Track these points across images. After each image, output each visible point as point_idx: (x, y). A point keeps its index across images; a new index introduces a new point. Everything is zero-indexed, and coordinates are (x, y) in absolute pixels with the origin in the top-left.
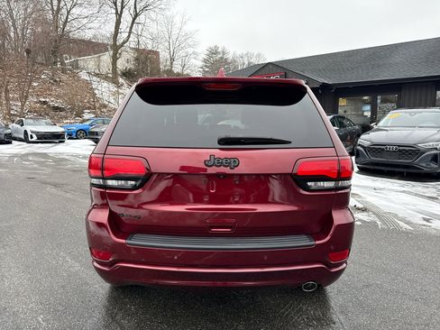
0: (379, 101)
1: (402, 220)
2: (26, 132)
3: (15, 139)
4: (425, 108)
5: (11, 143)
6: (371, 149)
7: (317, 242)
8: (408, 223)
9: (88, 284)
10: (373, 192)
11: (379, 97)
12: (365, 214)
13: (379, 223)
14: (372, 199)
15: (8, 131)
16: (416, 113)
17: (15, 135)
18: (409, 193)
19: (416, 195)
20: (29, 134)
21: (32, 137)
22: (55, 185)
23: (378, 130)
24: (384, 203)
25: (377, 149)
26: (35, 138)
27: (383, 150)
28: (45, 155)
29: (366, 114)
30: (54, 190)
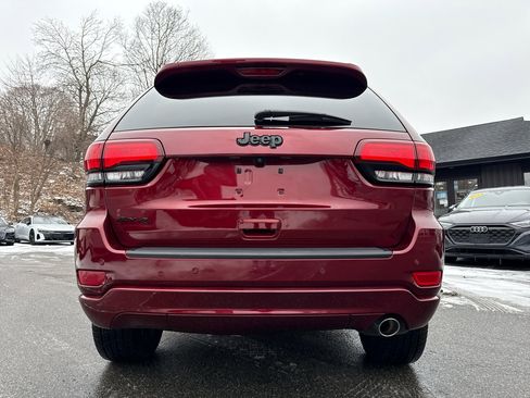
0: (456, 187)
2: (32, 232)
3: (18, 241)
4: (513, 185)
5: (12, 244)
6: (454, 232)
7: (395, 252)
8: (516, 306)
11: (456, 182)
12: (456, 298)
13: (476, 306)
14: (460, 286)
15: (11, 230)
16: (502, 191)
17: (20, 236)
18: (511, 280)
19: (523, 282)
20: (36, 233)
21: (38, 237)
23: (459, 212)
25: (461, 231)
26: (42, 238)
27: (468, 232)
28: (52, 254)
29: (441, 202)
30: (54, 280)
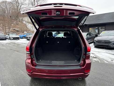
0: (100, 29)
1: (106, 60)
3: (7, 39)
4: (112, 30)
6: (98, 41)
7: (82, 68)
8: (107, 61)
9: (25, 77)
10: (98, 53)
11: (100, 27)
12: (96, 59)
13: (99, 61)
14: (98, 55)
15: (6, 37)
16: (109, 32)
17: (7, 38)
18: (108, 53)
19: (109, 54)
20: (11, 37)
22: (17, 51)
23: (100, 36)
24: (101, 56)
25: (99, 42)
26: (12, 39)
27: (101, 42)
28: (15, 43)
29: (96, 32)
30: (17, 53)
